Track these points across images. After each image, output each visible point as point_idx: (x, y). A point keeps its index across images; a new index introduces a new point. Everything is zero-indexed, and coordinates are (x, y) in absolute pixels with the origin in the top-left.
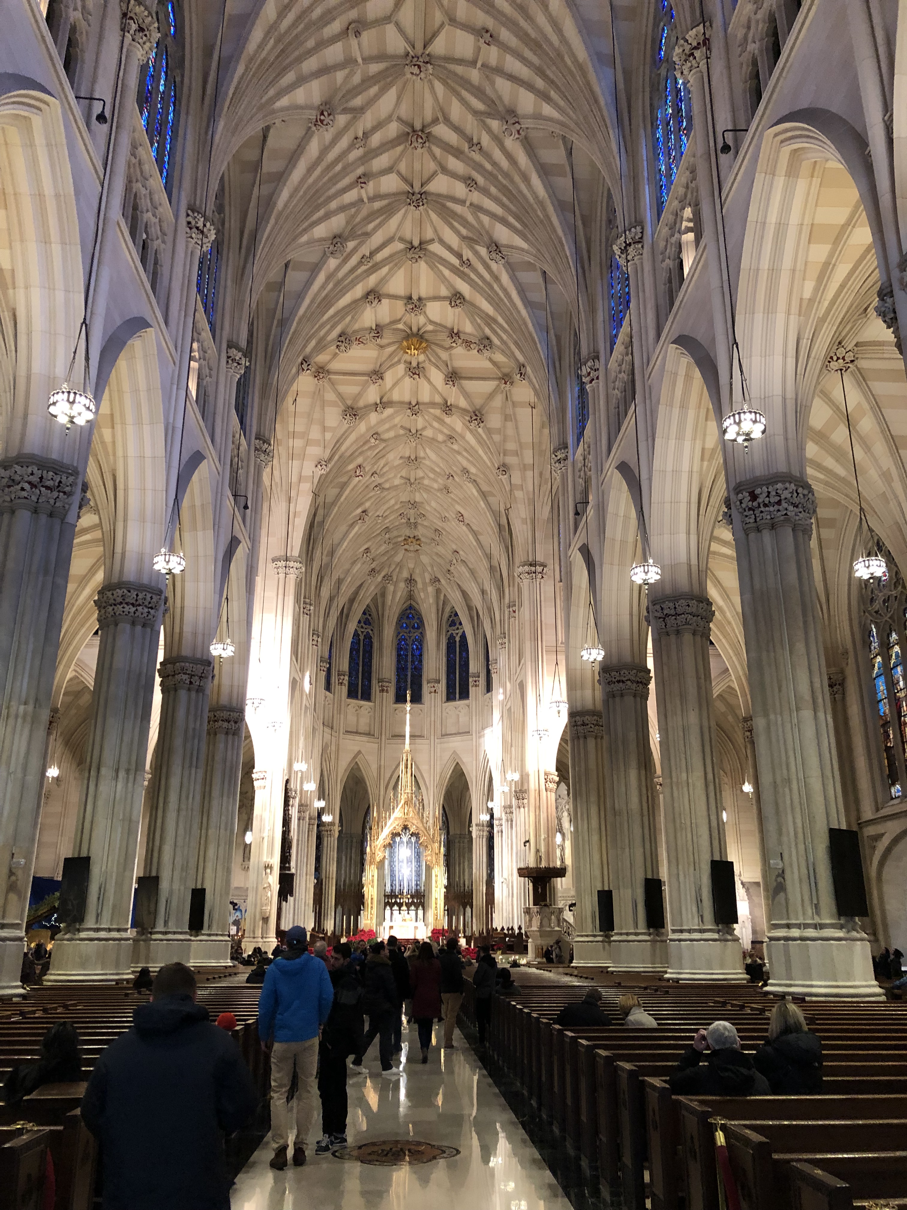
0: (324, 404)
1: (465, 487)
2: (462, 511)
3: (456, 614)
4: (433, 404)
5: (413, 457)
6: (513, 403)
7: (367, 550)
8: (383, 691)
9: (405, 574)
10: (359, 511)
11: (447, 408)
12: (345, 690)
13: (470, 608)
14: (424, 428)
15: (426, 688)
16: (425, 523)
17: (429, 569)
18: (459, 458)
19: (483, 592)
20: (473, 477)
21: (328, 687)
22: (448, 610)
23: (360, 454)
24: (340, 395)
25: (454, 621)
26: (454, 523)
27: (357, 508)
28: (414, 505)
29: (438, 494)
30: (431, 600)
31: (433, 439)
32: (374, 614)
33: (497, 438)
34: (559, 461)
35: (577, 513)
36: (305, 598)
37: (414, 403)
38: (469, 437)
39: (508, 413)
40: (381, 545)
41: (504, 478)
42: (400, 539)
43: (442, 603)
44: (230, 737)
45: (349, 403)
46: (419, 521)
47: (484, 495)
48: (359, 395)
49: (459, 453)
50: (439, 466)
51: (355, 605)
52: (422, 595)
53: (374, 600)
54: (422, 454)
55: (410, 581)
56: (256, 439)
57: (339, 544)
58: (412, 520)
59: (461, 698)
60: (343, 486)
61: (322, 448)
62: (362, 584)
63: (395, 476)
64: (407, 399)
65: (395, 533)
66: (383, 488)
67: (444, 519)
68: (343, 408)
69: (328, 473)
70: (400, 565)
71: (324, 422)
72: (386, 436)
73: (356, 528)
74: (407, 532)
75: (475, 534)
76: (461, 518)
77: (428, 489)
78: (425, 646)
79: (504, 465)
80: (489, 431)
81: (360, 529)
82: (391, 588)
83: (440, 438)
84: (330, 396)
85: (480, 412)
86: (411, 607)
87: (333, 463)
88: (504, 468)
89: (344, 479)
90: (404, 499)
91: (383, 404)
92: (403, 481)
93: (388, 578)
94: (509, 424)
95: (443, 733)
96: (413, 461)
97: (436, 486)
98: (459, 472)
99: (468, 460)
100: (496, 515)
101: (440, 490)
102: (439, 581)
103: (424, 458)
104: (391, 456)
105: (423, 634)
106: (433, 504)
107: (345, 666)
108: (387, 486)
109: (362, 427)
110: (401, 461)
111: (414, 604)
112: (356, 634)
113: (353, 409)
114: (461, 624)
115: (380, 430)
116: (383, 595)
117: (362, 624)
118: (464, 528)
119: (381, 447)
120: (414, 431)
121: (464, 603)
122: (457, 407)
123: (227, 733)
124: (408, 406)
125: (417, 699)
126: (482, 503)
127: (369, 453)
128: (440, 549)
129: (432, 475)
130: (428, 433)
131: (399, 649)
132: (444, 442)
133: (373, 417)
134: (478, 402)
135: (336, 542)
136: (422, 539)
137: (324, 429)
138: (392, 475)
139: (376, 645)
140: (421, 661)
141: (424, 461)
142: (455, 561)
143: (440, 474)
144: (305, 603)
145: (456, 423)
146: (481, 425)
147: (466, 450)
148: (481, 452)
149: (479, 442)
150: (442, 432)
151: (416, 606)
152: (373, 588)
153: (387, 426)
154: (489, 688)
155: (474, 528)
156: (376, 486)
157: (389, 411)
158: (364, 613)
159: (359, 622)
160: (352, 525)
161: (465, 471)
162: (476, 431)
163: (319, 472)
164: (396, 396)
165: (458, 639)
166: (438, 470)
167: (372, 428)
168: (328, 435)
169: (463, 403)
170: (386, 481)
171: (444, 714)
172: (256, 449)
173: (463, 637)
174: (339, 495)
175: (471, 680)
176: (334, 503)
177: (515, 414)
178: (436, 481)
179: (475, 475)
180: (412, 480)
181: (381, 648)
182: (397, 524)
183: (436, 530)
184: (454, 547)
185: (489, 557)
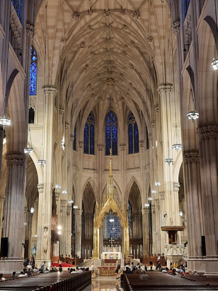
0: (64, 11)
1: (133, 51)
2: (132, 63)
3: (132, 114)
4: (115, 10)
5: (108, 38)
6: (154, 5)
7: (89, 85)
8: (99, 150)
9: (108, 96)
10: (84, 65)
11: (123, 11)
12: (82, 150)
13: (138, 111)
14: (113, 22)
15: (119, 148)
16: (116, 71)
17: (119, 93)
18: (129, 36)
19: (144, 103)
20: (137, 45)
21: (75, 148)
22: (128, 112)
23: (82, 36)
24: (71, 6)
25: (131, 117)
26: (129, 69)
27: (83, 63)
28: (110, 62)
29: (121, 56)
30: (120, 108)
31: (117, 28)
32: (95, 115)
33: (147, 24)
34: (176, 27)
35: (185, 50)
36: (60, 106)
37: (107, 10)
38: (134, 25)
39: (151, 10)
40: (96, 83)
41: (151, 43)
42: (104, 79)
43: (126, 109)
44: (19, 166)
45: (75, 10)
46: (113, 70)
47: (142, 54)
48: (80, 6)
49: (129, 34)
50: (120, 41)
51: (86, 111)
52: (116, 105)
53: (94, 108)
54: (112, 36)
55: (111, 99)
56: (27, 23)
57: (76, 82)
58: (110, 70)
59: (135, 152)
60: (76, 52)
61: (64, 33)
62: (88, 101)
63: (100, 48)
64: (103, 8)
65: (102, 76)
66: (95, 54)
67: (125, 68)
68: (72, 13)
69: (67, 46)
70: (105, 92)
71: (64, 20)
72: (94, 27)
73: (83, 74)
74: (107, 75)
75: (139, 74)
76: (132, 67)
77: (116, 53)
78: (118, 129)
79: (150, 37)
80: (143, 21)
81: (85, 74)
82: (102, 103)
83: (120, 27)
84: (66, 7)
85: (138, 11)
86: (111, 111)
87: (69, 40)
88: (151, 39)
89: (75, 49)
90: (105, 59)
91: (91, 11)
92: (104, 50)
93: (100, 98)
94: (152, 17)
95: (128, 168)
96: (108, 40)
97: (119, 51)
98: (130, 43)
99: (133, 36)
100: (148, 63)
101: (121, 53)
102: (124, 98)
103: (113, 38)
104: (98, 38)
105: (117, 124)
106: (119, 61)
107: (82, 139)
108: (97, 53)
109: (82, 23)
110: (103, 40)
111: (113, 110)
112: (86, 125)
113: (77, 13)
114: (134, 118)
115: (92, 24)
116: (98, 106)
117: (89, 120)
118: (134, 71)
119: (92, 33)
120: (108, 24)
121: (135, 109)
122: (127, 10)
123: (18, 165)
124: (104, 12)
125: (115, 153)
126: (141, 58)
127: (87, 36)
128: (123, 83)
129: (117, 46)
130: (115, 25)
131: (106, 131)
132: (122, 29)
133: (88, 18)
134: (137, 6)
135: (74, 80)
136: (115, 79)
137: (64, 24)
138: (99, 47)
139: (96, 130)
140: (116, 136)
141: (113, 39)
142: (130, 88)
143: (121, 45)
144: (60, 108)
145: (127, 18)
146: (139, 17)
147: (132, 31)
148: (139, 32)
149: (138, 27)
150: (120, 24)
151: (114, 111)
152: (93, 103)
153: (94, 22)
154: (148, 147)
155: (139, 71)
156: (91, 53)
157: (95, 14)
158: (90, 115)
159: (88, 119)
160: (81, 73)
161: (133, 42)
162: (137, 21)
163: (63, 44)
164: (98, 6)
165: (133, 125)
166: (120, 43)
167: (87, 23)
168: (66, 27)
169: (130, 7)
170: (96, 51)
171: (128, 160)
172: (27, 28)
173: (136, 124)
174: (73, 57)
175: (139, 144)
176: (71, 61)
177: (155, 11)
178: (120, 49)
179: (137, 44)
180: (109, 50)
181: (98, 131)
182: (103, 72)
183: (121, 74)
184: (130, 81)
185: (146, 85)
